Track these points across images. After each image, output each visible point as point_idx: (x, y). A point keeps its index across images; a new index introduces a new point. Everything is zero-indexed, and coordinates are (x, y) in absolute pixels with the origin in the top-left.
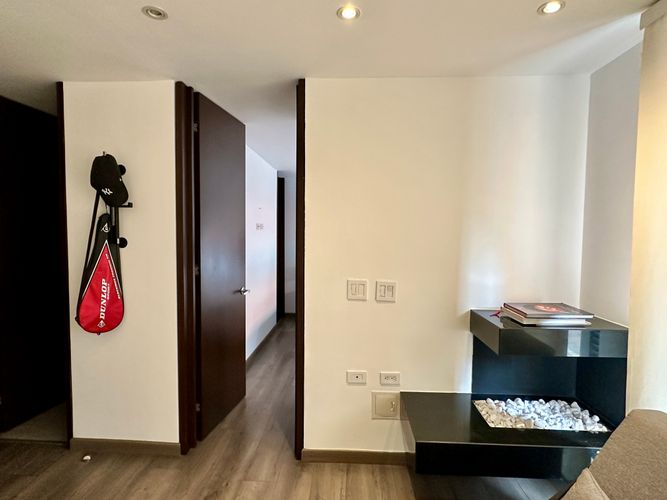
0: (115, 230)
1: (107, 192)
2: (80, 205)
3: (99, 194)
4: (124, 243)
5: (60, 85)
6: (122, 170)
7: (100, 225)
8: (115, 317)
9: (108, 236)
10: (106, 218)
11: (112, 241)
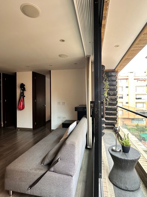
0: (23, 94)
1: (22, 89)
2: (18, 91)
3: (21, 89)
4: (25, 96)
5: (16, 73)
6: (24, 85)
7: (21, 94)
8: (23, 108)
9: (22, 95)
10: (22, 93)
11: (23, 96)
